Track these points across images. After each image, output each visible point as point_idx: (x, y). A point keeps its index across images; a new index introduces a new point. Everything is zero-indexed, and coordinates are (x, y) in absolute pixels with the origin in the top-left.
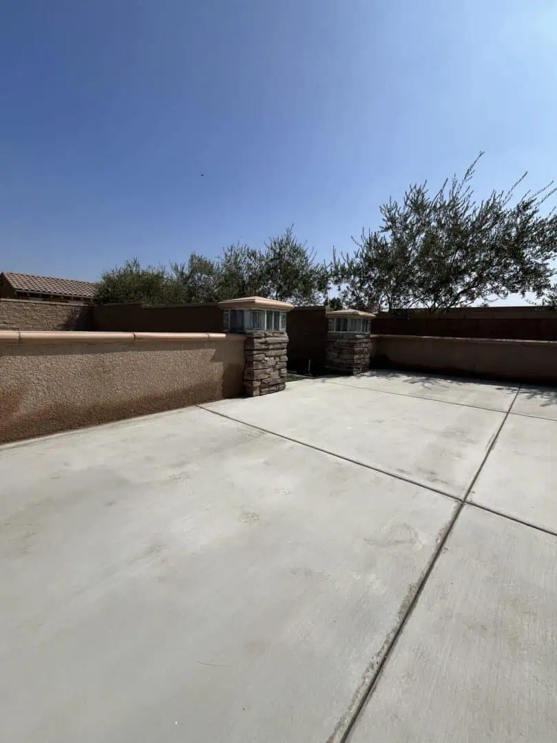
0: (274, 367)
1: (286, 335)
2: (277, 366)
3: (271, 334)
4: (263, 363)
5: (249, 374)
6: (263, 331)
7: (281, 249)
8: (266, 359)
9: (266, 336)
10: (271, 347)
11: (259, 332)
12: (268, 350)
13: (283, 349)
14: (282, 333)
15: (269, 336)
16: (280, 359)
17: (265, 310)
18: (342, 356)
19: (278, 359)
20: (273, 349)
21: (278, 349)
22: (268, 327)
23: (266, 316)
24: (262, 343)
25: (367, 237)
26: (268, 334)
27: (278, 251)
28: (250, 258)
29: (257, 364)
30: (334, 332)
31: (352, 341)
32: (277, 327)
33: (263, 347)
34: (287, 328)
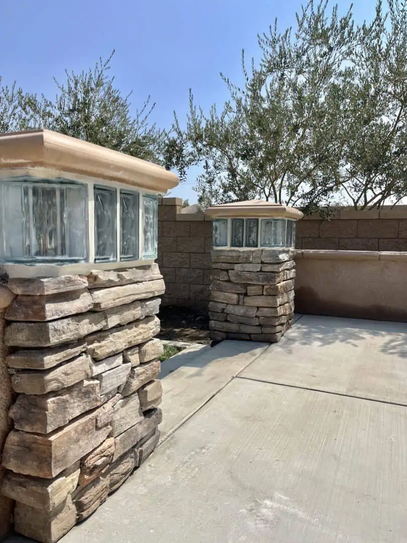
0: (124, 391)
1: (156, 271)
2: (136, 384)
3: (113, 276)
4: (87, 393)
5: (27, 449)
6: (82, 267)
7: (87, 92)
8: (97, 369)
9: (95, 285)
10: (113, 321)
11: (67, 271)
12: (101, 334)
13: (148, 318)
14: (145, 268)
15: (110, 285)
16: (142, 354)
17: (90, 183)
18: (249, 301)
19: (135, 359)
20: (119, 327)
21: (136, 322)
22: (101, 250)
23: (91, 204)
24: (78, 316)
25: (251, 77)
26: (103, 277)
27: (80, 96)
28: (24, 109)
29: (63, 407)
30: (228, 248)
31: (268, 268)
32: (130, 251)
33: (86, 327)
34: (160, 250)
